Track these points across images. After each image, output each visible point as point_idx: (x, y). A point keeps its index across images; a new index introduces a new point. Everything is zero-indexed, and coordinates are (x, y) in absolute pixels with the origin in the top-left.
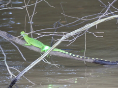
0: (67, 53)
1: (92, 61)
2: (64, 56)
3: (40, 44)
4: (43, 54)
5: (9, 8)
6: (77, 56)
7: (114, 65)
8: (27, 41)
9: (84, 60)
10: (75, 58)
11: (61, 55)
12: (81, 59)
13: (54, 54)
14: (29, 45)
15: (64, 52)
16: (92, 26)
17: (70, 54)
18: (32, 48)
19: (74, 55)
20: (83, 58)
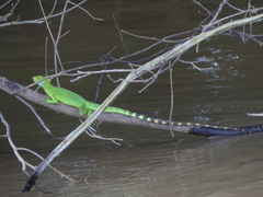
0: (134, 115)
1: (186, 129)
2: (128, 121)
3: (76, 100)
4: (84, 120)
5: (14, 23)
6: (156, 121)
7: (232, 135)
8: (50, 95)
9: (170, 128)
10: (152, 125)
11: (123, 120)
12: (164, 127)
13: (108, 119)
14: (55, 101)
15: (127, 113)
16: (188, 47)
17: (141, 117)
18: (62, 109)
19: (149, 119)
20: (168, 124)
